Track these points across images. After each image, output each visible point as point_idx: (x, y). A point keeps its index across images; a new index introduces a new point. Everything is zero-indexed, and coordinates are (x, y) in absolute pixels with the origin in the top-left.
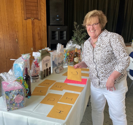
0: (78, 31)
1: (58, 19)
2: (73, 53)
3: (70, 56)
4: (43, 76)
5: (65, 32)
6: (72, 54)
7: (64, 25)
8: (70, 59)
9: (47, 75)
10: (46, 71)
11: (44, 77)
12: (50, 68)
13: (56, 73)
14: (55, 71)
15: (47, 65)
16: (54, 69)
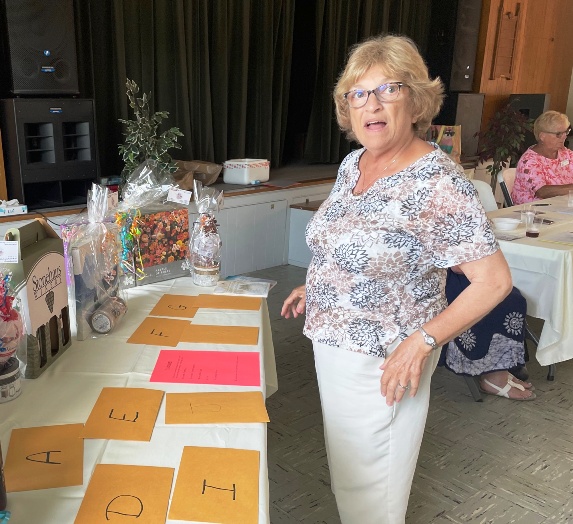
0: (143, 121)
1: (48, 69)
2: (155, 226)
3: (145, 239)
4: (37, 361)
5: (85, 128)
6: (152, 233)
7: (78, 96)
8: (146, 255)
9: (55, 351)
10: (47, 331)
11: (43, 362)
12: (65, 311)
13: (94, 331)
14: (90, 323)
15: (50, 299)
16: (85, 313)
